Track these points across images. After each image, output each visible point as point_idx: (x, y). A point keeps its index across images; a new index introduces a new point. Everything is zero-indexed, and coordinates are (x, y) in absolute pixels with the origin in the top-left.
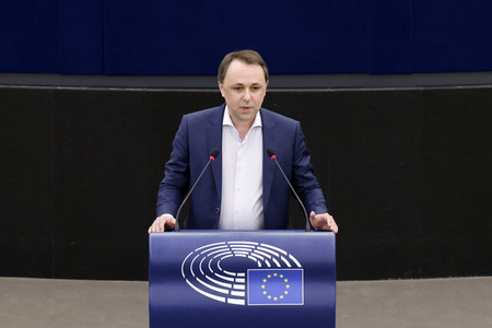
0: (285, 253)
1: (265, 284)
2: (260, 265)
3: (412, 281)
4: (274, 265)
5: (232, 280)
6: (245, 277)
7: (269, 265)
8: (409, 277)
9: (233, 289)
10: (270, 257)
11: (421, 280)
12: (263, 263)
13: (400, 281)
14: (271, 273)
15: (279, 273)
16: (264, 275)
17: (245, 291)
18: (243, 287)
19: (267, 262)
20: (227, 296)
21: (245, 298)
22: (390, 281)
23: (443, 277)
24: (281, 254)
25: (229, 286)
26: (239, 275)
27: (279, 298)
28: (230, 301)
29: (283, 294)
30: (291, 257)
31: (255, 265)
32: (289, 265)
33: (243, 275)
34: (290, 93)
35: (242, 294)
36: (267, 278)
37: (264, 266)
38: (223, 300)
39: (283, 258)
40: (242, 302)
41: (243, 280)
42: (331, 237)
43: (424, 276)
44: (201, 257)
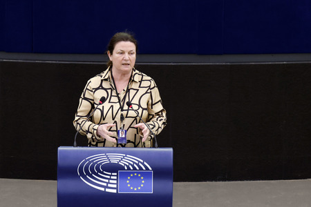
0: (142, 161)
1: (129, 180)
2: (126, 168)
3: (221, 182)
4: (135, 169)
5: (109, 177)
6: (117, 176)
7: (132, 168)
8: (219, 180)
9: (109, 183)
10: (132, 163)
11: (227, 182)
12: (128, 167)
13: (214, 183)
14: (133, 173)
15: (138, 173)
16: (128, 174)
17: (117, 184)
18: (115, 182)
19: (130, 166)
20: (105, 187)
21: (116, 188)
22: (208, 182)
23: (241, 180)
24: (139, 162)
25: (107, 181)
26: (113, 174)
27: (137, 189)
28: (107, 190)
29: (140, 187)
30: (145, 163)
31: (123, 168)
32: (144, 169)
33: (116, 174)
34: (148, 65)
35: (115, 186)
36: (130, 176)
37: (129, 169)
38: (103, 189)
39: (140, 164)
40: (115, 191)
41: (115, 178)
42: (170, 152)
43: (229, 180)
44: (90, 163)
